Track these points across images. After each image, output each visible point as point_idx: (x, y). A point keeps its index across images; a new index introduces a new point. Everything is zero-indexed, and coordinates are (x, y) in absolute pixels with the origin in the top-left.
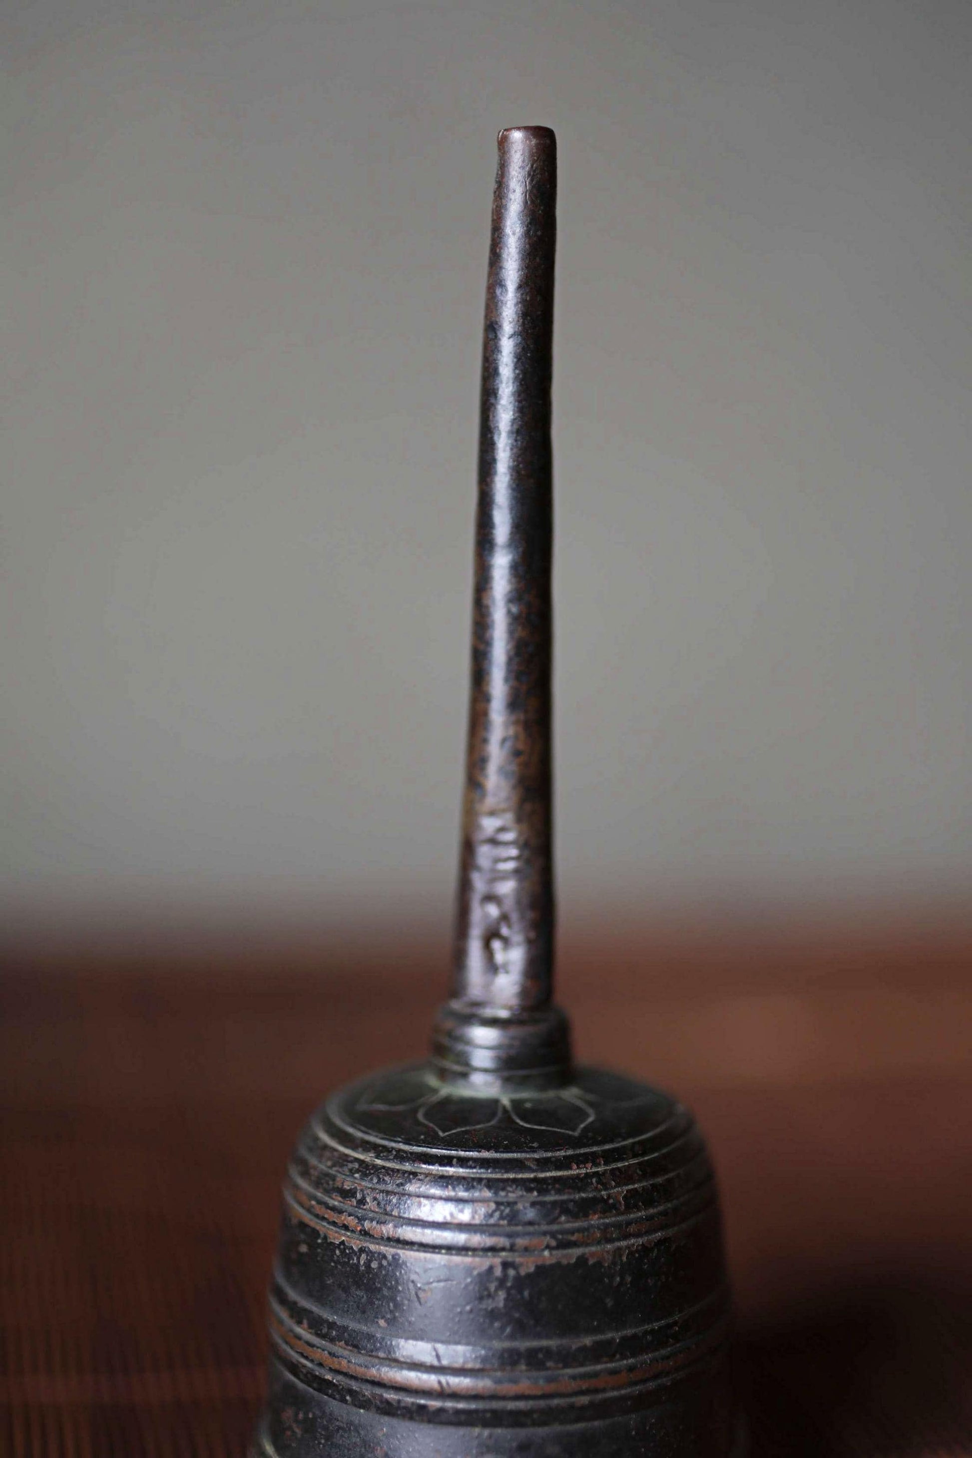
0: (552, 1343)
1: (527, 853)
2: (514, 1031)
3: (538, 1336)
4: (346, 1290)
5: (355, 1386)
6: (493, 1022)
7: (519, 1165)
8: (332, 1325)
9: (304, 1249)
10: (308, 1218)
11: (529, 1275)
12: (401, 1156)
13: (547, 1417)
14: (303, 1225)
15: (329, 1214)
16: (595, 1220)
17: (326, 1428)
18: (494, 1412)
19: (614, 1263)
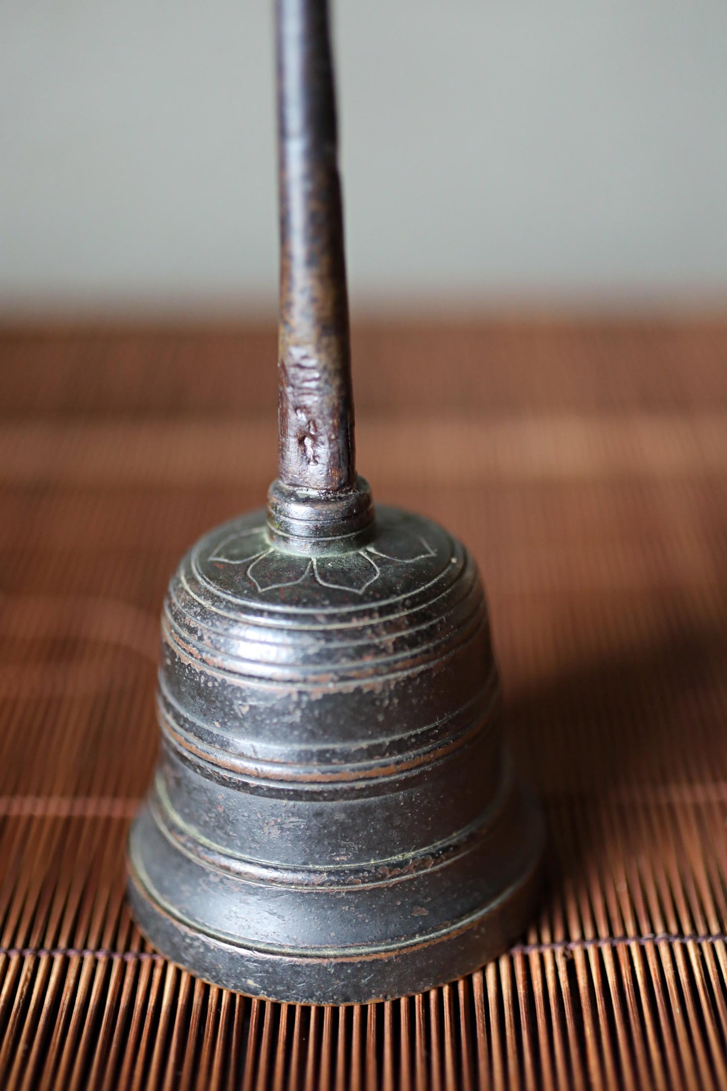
0: (338, 746)
1: (325, 376)
3: (326, 741)
4: (193, 698)
5: (202, 763)
6: (307, 500)
7: (312, 618)
8: (186, 720)
9: (169, 662)
10: (170, 641)
11: (318, 701)
12: (229, 606)
13: (334, 795)
14: (168, 646)
15: (181, 642)
16: (369, 661)
17: (187, 786)
18: (295, 791)
19: (384, 691)
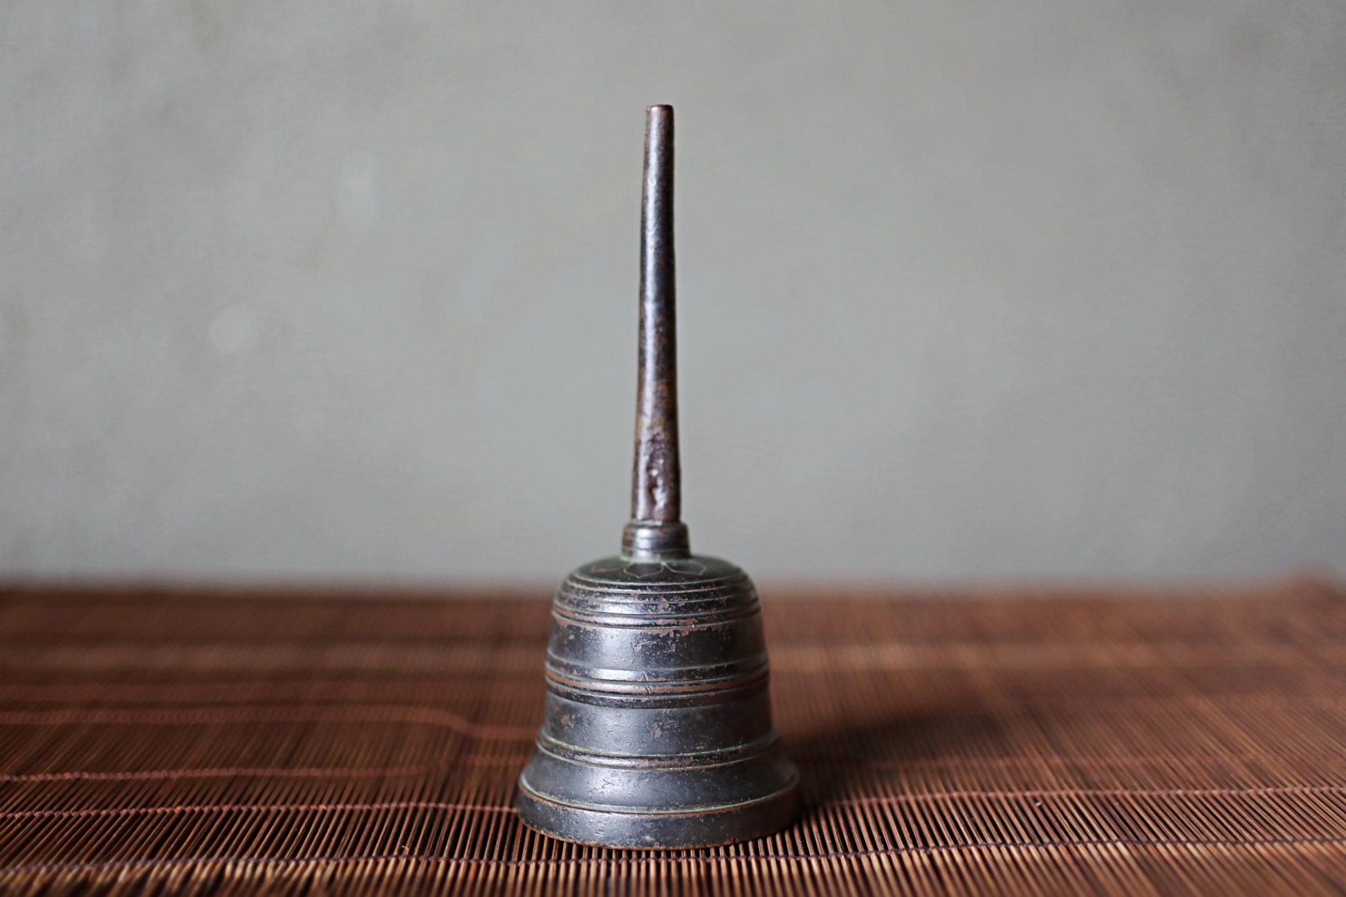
0: (698, 667)
2: (665, 530)
3: (690, 665)
6: (649, 527)
7: (678, 588)
10: (572, 622)
11: (686, 636)
13: (696, 702)
15: (585, 618)
16: (714, 611)
18: (673, 700)
19: (723, 631)
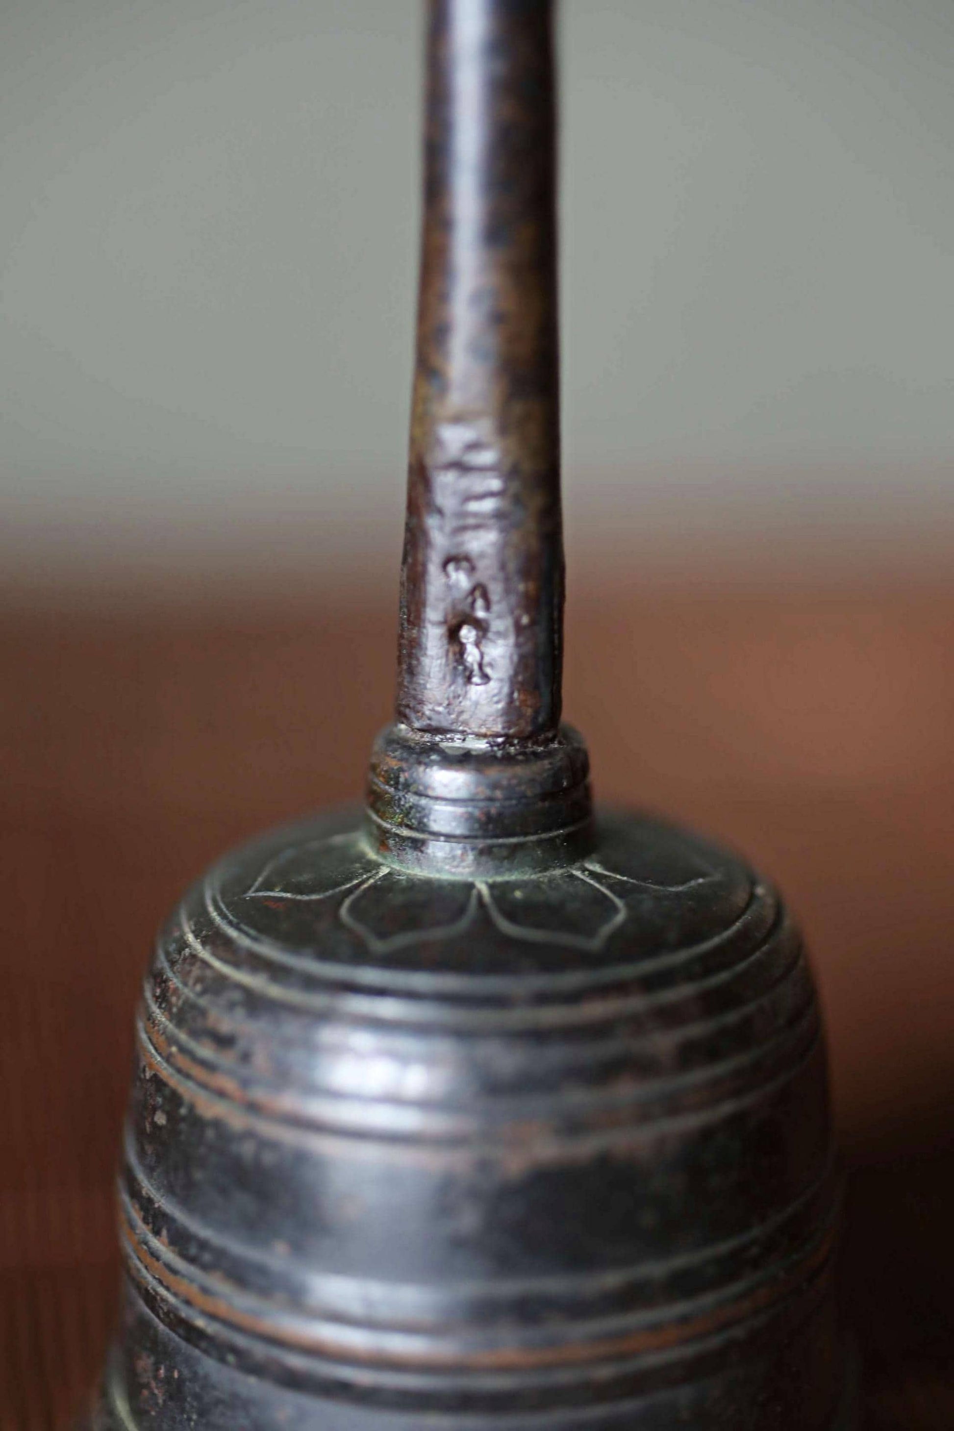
1: (515, 486)
3: (530, 1275)
4: (223, 1191)
5: (241, 1341)
6: (464, 760)
8: (204, 1245)
9: (161, 1119)
10: (166, 1072)
12: (311, 983)
14: (158, 1082)
15: (196, 1071)
16: (626, 1092)
17: (197, 1397)
